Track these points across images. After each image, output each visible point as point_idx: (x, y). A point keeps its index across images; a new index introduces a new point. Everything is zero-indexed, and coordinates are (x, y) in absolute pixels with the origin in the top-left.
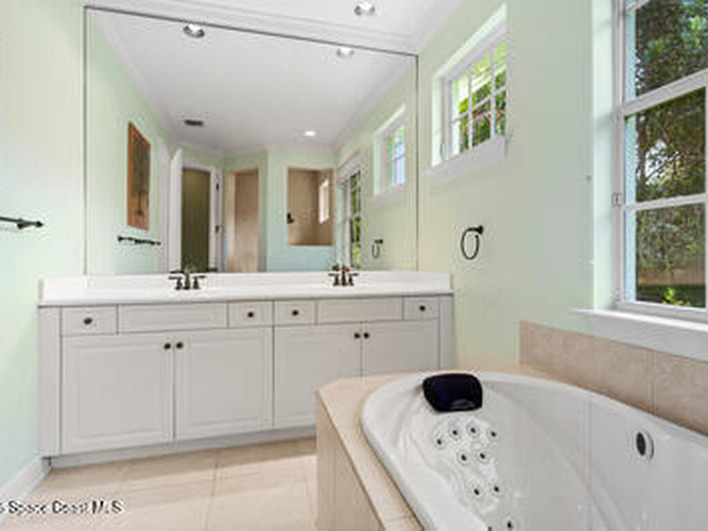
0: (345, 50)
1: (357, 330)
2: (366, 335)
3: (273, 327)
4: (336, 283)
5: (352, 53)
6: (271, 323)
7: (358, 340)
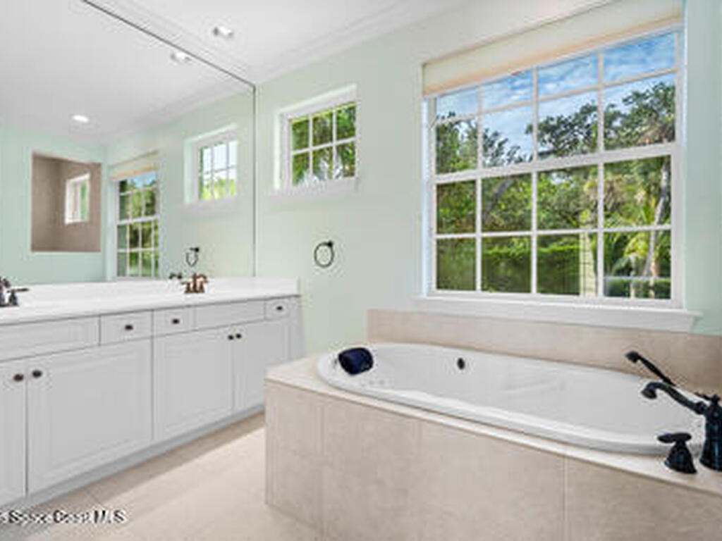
0: (181, 55)
1: (230, 333)
2: (239, 336)
3: (152, 337)
4: (188, 291)
5: (187, 59)
6: (150, 334)
7: (232, 341)
